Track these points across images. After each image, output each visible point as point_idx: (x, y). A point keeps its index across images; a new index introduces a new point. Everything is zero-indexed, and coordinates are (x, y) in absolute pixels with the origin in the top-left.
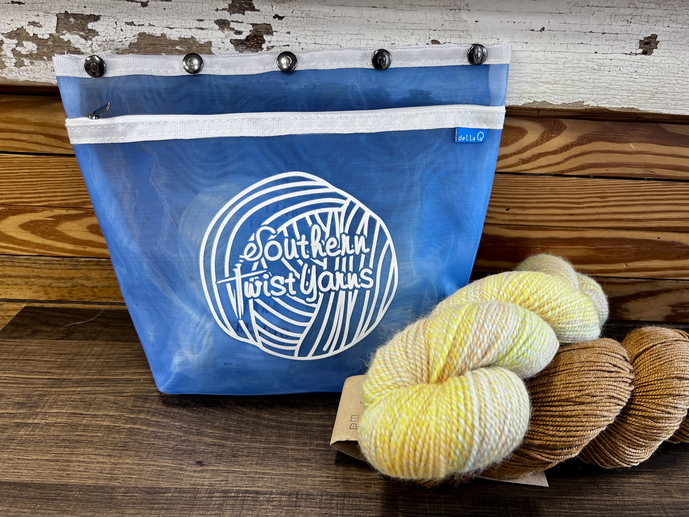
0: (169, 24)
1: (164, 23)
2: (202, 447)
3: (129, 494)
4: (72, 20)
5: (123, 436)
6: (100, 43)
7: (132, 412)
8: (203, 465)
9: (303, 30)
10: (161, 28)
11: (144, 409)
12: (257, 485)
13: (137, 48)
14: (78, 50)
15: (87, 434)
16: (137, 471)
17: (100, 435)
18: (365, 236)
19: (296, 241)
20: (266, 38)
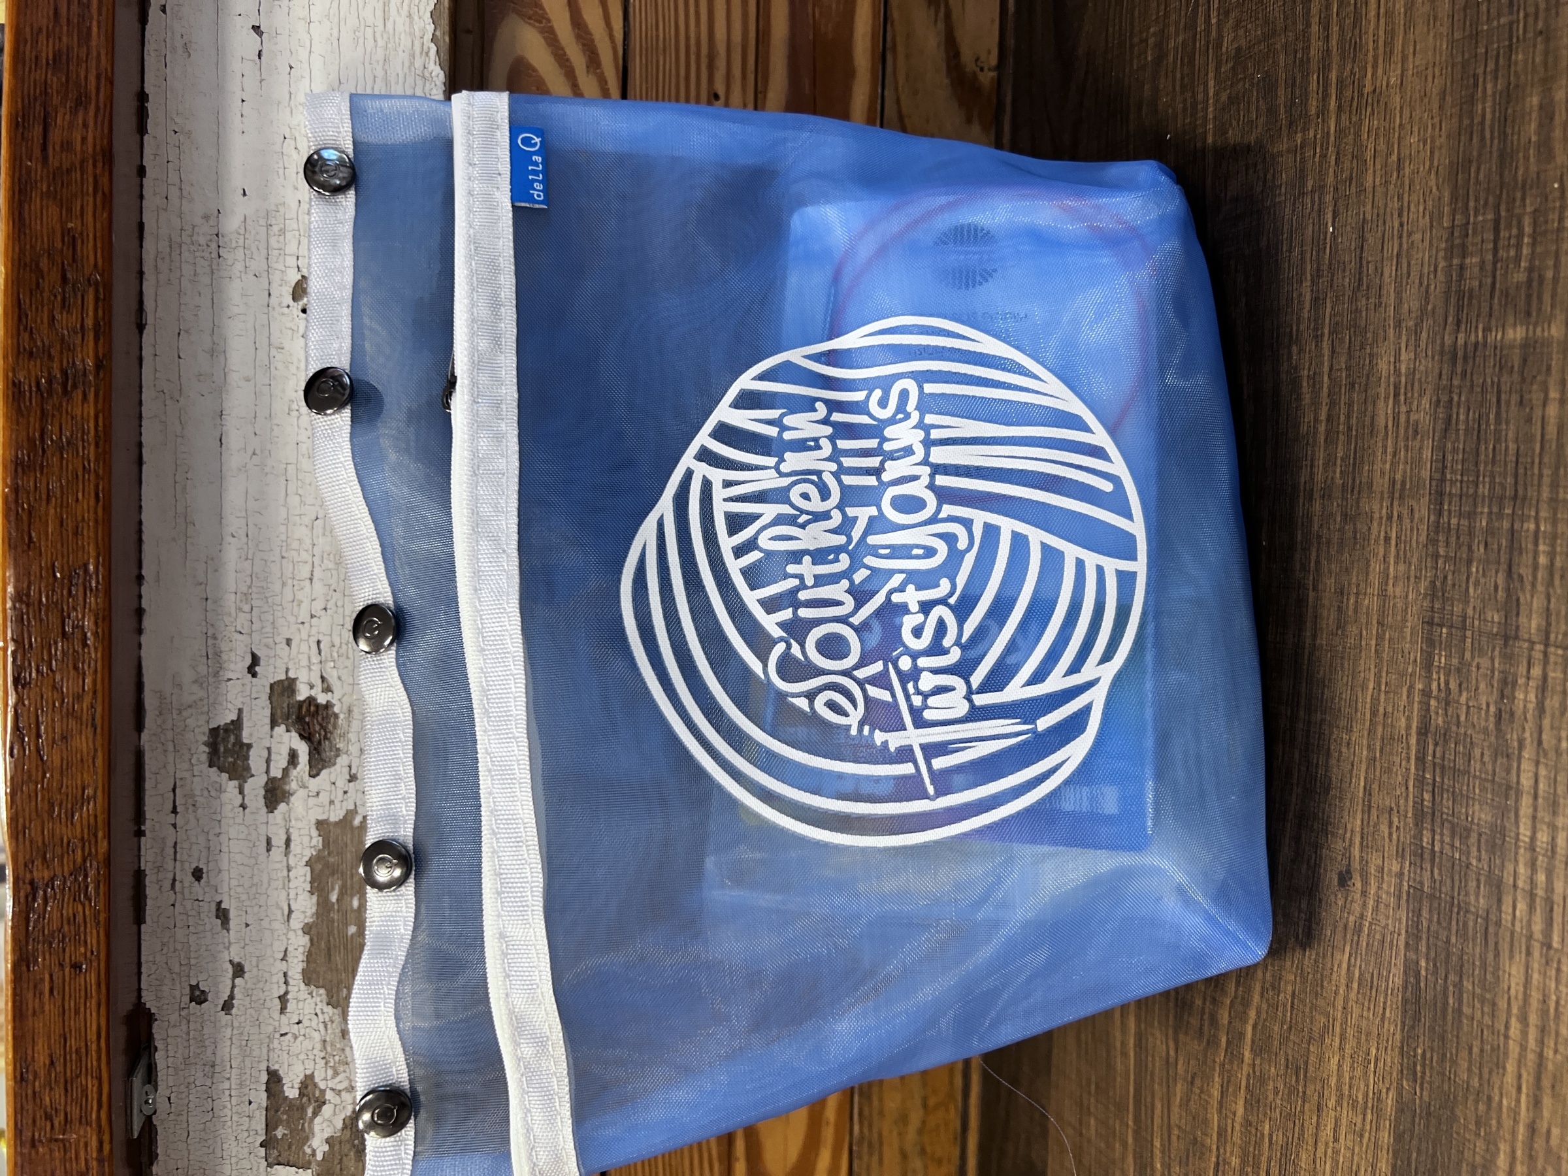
0: (279, 917)
1: (278, 926)
2: (1304, 870)
3: (1419, 1068)
4: (280, 1132)
5: (1273, 1069)
6: (330, 1072)
7: (1213, 1042)
8: (1349, 872)
9: (280, 608)
10: (291, 935)
11: (1207, 1010)
12: (1403, 732)
13: (339, 991)
14: (347, 1121)
15: (1264, 1159)
16: (1359, 1043)
17: (1267, 1127)
18: (783, 415)
19: (803, 586)
20: (302, 694)
